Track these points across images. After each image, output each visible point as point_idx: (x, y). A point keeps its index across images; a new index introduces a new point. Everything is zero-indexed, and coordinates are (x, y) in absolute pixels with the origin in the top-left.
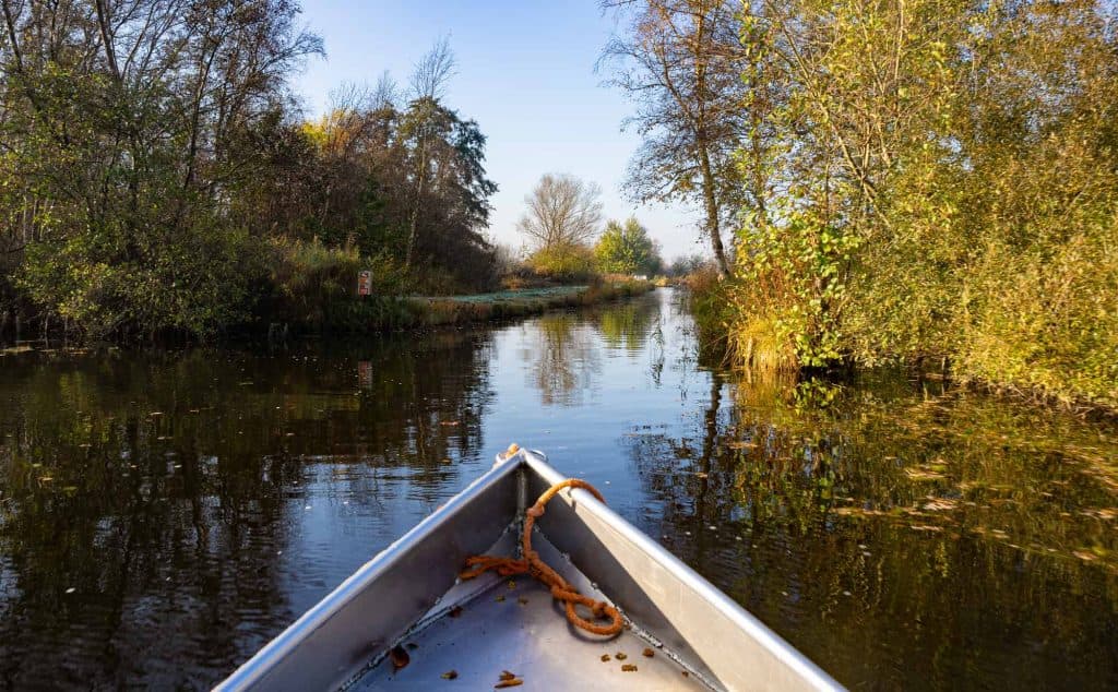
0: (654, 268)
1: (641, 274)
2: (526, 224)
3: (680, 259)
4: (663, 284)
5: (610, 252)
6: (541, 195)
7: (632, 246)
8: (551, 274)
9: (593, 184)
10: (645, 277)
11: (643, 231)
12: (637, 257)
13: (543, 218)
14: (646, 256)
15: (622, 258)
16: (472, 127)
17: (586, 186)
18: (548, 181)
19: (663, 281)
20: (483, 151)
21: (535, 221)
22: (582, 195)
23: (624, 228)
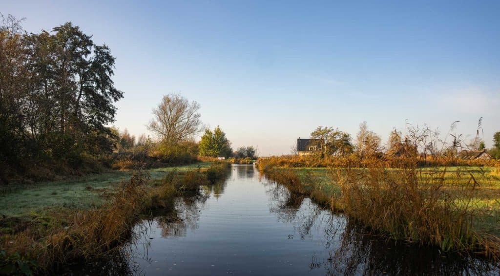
0: (228, 153)
1: (222, 156)
2: (153, 126)
3: (241, 149)
4: (233, 161)
5: (206, 145)
6: (163, 108)
7: (217, 142)
8: (161, 156)
9: (195, 103)
10: (224, 158)
11: (223, 135)
12: (219, 148)
13: (164, 123)
14: (225, 147)
15: (212, 148)
16: (105, 51)
17: (190, 103)
18: (167, 100)
19: (233, 160)
20: (112, 68)
21: (159, 124)
22: (188, 108)
23: (214, 133)
